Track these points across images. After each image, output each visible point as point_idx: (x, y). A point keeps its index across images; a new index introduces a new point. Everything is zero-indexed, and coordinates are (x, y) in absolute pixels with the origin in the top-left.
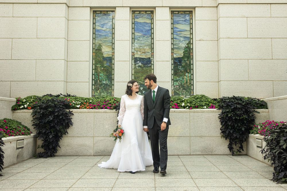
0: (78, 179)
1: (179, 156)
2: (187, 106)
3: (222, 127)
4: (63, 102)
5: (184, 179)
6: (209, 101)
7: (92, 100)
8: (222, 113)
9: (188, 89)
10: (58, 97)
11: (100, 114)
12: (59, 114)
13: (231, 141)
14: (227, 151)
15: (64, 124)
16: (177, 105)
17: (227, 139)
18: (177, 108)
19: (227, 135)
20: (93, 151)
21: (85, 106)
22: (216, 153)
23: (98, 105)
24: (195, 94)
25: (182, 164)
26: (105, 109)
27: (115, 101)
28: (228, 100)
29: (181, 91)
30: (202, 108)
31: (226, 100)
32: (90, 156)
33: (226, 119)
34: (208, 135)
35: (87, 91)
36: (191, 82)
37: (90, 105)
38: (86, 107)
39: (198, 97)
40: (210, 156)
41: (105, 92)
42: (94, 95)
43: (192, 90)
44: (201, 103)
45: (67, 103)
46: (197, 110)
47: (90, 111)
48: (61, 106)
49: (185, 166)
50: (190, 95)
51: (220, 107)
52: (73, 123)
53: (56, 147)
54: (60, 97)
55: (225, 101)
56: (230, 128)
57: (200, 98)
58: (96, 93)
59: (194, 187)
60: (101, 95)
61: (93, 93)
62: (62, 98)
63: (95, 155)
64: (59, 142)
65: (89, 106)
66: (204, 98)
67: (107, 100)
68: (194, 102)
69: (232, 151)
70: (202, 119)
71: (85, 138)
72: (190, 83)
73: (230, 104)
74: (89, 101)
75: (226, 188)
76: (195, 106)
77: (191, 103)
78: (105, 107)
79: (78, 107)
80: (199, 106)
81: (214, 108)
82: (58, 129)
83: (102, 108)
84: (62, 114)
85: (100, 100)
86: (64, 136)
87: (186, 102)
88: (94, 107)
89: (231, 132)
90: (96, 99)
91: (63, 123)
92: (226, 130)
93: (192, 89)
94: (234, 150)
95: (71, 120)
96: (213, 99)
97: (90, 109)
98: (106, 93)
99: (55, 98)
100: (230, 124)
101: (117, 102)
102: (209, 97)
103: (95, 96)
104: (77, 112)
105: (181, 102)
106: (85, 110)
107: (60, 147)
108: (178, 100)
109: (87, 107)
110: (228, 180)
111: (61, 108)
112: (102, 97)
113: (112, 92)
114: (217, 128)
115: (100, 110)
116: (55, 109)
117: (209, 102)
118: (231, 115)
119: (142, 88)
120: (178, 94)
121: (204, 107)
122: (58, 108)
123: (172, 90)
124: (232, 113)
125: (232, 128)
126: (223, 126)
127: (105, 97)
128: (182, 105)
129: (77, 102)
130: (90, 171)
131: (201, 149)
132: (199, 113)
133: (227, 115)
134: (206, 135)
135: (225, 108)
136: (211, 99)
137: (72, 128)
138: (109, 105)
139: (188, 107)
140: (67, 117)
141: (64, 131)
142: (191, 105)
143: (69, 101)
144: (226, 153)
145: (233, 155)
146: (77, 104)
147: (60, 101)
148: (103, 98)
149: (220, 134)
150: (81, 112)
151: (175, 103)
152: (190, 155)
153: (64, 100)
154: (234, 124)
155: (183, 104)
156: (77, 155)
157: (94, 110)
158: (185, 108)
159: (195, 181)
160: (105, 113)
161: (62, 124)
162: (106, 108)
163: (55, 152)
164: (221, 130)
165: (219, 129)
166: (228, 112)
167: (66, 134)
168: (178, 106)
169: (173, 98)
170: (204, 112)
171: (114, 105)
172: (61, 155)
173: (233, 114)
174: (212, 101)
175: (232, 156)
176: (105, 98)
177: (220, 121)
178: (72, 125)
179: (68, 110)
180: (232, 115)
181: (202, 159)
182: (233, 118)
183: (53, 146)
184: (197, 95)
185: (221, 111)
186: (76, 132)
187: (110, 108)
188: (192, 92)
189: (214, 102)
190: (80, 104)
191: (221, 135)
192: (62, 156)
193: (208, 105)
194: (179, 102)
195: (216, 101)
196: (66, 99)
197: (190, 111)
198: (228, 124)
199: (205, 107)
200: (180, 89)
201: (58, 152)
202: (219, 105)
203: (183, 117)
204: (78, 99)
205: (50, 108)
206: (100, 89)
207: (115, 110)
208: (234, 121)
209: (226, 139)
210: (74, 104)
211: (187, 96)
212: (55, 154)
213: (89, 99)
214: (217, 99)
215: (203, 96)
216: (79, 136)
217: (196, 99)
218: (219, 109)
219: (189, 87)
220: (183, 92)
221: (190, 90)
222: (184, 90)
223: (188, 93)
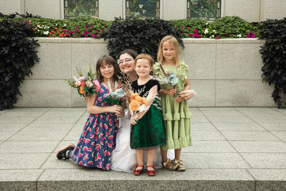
0: (60, 141)
1: (200, 109)
2: (212, 34)
3: (265, 66)
4: (22, 26)
5: (216, 141)
6: (246, 25)
7: (67, 23)
8: (267, 45)
9: (212, 8)
10: (13, 18)
11: (80, 45)
12: (17, 45)
13: (278, 86)
14: (271, 101)
15: (25, 61)
16: (197, 32)
17: (272, 84)
18: (196, 37)
19: (271, 78)
20: (71, 101)
21: (56, 32)
22: (254, 104)
23: (77, 32)
24: (222, 16)
25: (206, 120)
26: (88, 39)
27: (102, 25)
28: (277, 25)
29: (201, 10)
30: (235, 37)
31: (272, 24)
32: (66, 107)
33: (273, 54)
34: (242, 78)
35: (57, 9)
37: (65, 31)
38: (59, 34)
39: (229, 20)
40: (245, 108)
41: (84, 11)
42: (68, 15)
43: (219, 9)
44: (234, 30)
45: (29, 28)
46: (227, 40)
47: (65, 40)
48: (20, 32)
49: (211, 123)
50: (215, 17)
51: (263, 36)
52: (39, 59)
53: (16, 94)
54: (16, 18)
55: (271, 27)
56: (278, 67)
57: (233, 21)
58: (71, 13)
59: (233, 152)
60: (78, 15)
61: (66, 13)
62: (20, 19)
63: (75, 106)
64: (19, 87)
65: (63, 33)
66: (237, 21)
67: (89, 23)
68: (222, 27)
69: (278, 102)
70: (235, 53)
71: (58, 81)
73: (279, 31)
74: (63, 25)
75: (281, 155)
76: (224, 34)
77: (218, 28)
78: (87, 35)
79: (45, 35)
80: (231, 34)
81: (254, 38)
82: (18, 68)
83: (82, 36)
84: (23, 45)
85: (79, 24)
86: (26, 77)
87: (211, 28)
88: (70, 35)
89: (279, 73)
90: (72, 21)
91: (24, 58)
92: (271, 71)
93: (219, 7)
94: (281, 100)
95: (37, 54)
96: (251, 24)
97: (65, 37)
98: (85, 13)
99: (9, 19)
100: (277, 61)
101: (106, 27)
102: (245, 20)
103: (69, 17)
104: (46, 41)
105: (203, 28)
106: (57, 38)
107: (21, 95)
108: (199, 24)
109: (61, 35)
110: (280, 143)
111: (20, 35)
112: (82, 19)
113: (95, 11)
114: (257, 67)
115: (81, 39)
116: (11, 37)
117: (246, 28)
118: (280, 47)
119: (142, 5)
120: (198, 16)
121: (238, 36)
122: (16, 36)
123: (187, 8)
124: (282, 44)
125: (281, 67)
126: (266, 64)
127: (86, 18)
128: (205, 33)
129: (43, 26)
130: (73, 129)
131: (231, 99)
132: (231, 45)
133: (274, 48)
134: (239, 77)
135: (271, 36)
136: (248, 23)
137: (38, 65)
138: (94, 31)
139: (213, 36)
140: (31, 48)
141: (26, 70)
142: (218, 32)
143: (31, 24)
144: (269, 105)
145: (279, 108)
146: (44, 30)
147: (17, 24)
148: (84, 20)
149: (262, 76)
150: (51, 41)
151: (194, 29)
152: (215, 107)
153: (23, 23)
154: (284, 62)
155: (206, 31)
156: (47, 106)
157: (70, 38)
158: (209, 37)
159: (232, 144)
160: (87, 44)
161: (23, 61)
162: (89, 36)
163: (14, 101)
164: (262, 70)
165: (260, 69)
166: (275, 43)
167: (30, 74)
168: (198, 34)
169: (191, 21)
170: (238, 43)
171: (101, 32)
172: (22, 106)
173: (283, 46)
174: (251, 26)
175: (277, 109)
176: (86, 21)
177: (262, 57)
178: (38, 61)
179: (31, 39)
180: (282, 48)
181: (233, 113)
182: (283, 52)
183: (10, 92)
184: (227, 17)
185: (264, 41)
186: (45, 73)
187: (95, 36)
188: (218, 13)
189: (254, 28)
190: (49, 29)
191: (262, 79)
192: (24, 107)
193: (245, 32)
194: (199, 27)
195: (257, 26)
196: (26, 22)
197: (216, 41)
198: (276, 61)
199: (240, 35)
200: (200, 8)
201: (18, 101)
202: (260, 33)
203: (205, 51)
204: (45, 22)
205: (3, 35)
206: (76, 7)
207: (103, 39)
208: (285, 56)
209: (270, 84)
210: (40, 29)
211: (210, 19)
212: (15, 105)
213: (62, 22)
214: (258, 23)
215: (236, 18)
216: (50, 77)
217: (226, 24)
218: (262, 38)
219: (213, 5)
220: (204, 13)
221: (216, 9)
222: (205, 9)
223: (212, 14)
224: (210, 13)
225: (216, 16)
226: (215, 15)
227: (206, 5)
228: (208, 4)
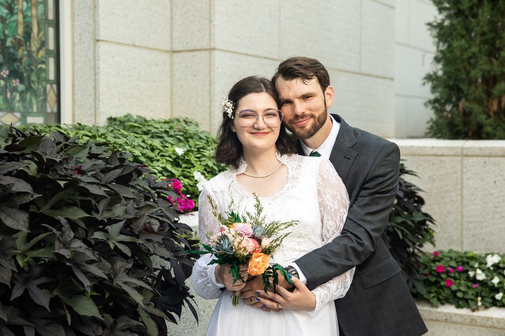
9: (34, 78)
29: (2, 83)
36: (46, 34)
43: (51, 83)
50: (42, 111)
72: (43, 44)
93: (52, 76)
188: (51, 96)
211: (30, 120)
219: (36, 67)
220: (12, 94)
221: (44, 83)
222: (14, 81)
223: (34, 101)
224: (28, 96)
225: (46, 107)
226: (42, 105)
227: (16, 64)
228: (21, 63)
